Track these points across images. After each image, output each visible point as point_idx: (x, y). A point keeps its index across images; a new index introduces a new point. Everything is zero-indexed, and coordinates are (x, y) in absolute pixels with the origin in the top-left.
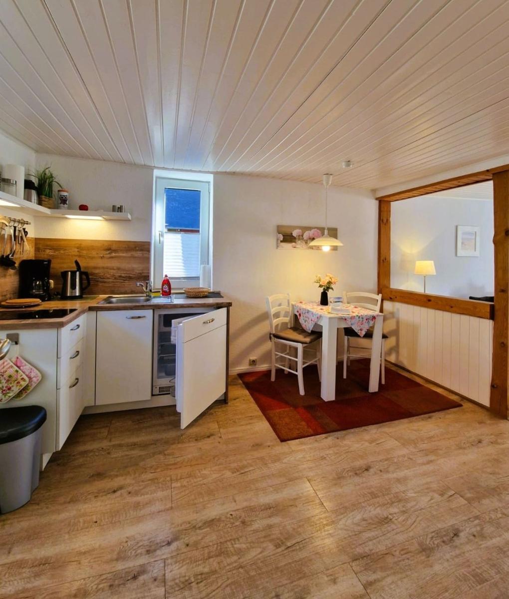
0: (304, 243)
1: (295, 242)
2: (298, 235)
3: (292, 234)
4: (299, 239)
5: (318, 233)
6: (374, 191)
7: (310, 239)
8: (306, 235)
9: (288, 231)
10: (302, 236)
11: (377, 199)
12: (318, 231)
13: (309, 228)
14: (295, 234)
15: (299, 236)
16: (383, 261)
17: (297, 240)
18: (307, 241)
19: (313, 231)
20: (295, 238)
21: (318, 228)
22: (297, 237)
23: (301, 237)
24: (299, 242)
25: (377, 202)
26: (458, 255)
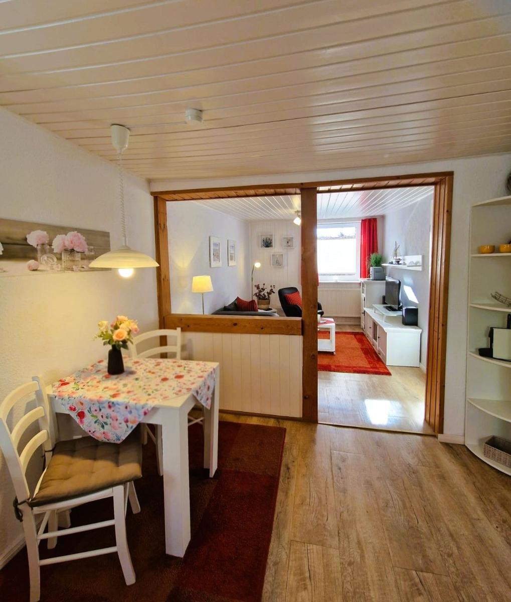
0: (55, 260)
1: (35, 259)
2: (40, 242)
3: (26, 239)
4: (44, 252)
5: (79, 239)
6: (150, 181)
7: (66, 250)
8: (59, 242)
9: (16, 233)
10: (50, 245)
11: (152, 193)
12: (79, 234)
13: (64, 230)
14: (33, 239)
15: (43, 244)
16: (164, 279)
17: (39, 254)
18: (61, 254)
19: (71, 234)
20: (34, 250)
21: (79, 230)
22: (39, 248)
23: (47, 248)
24: (45, 257)
25: (152, 198)
26: (212, 267)
